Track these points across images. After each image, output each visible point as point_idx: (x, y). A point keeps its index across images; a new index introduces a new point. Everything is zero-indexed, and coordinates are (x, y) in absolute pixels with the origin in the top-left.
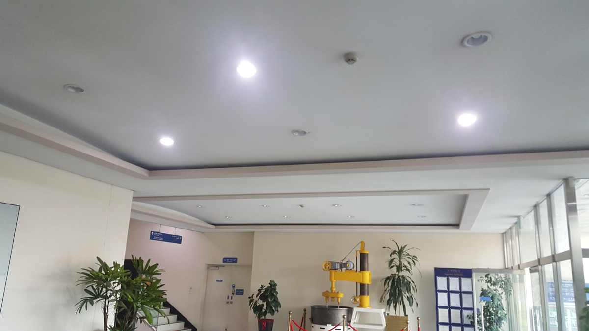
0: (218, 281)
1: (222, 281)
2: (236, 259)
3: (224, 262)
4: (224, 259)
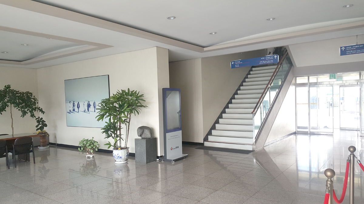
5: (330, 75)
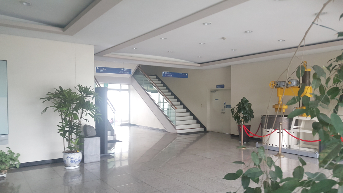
1: (218, 100)
3: (217, 88)
4: (217, 85)
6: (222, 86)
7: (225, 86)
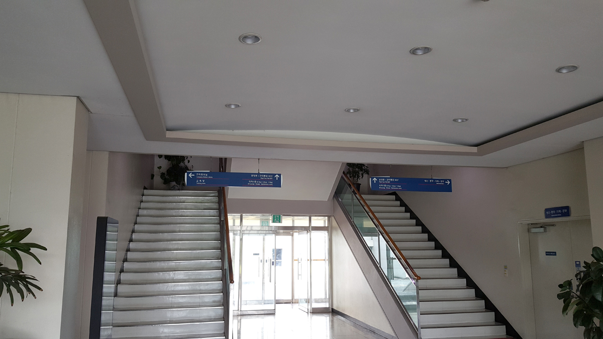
0: (548, 254)
1: (554, 254)
2: (567, 208)
3: (547, 216)
4: (546, 210)
5: (274, 216)
6: (564, 211)
7: (573, 211)
